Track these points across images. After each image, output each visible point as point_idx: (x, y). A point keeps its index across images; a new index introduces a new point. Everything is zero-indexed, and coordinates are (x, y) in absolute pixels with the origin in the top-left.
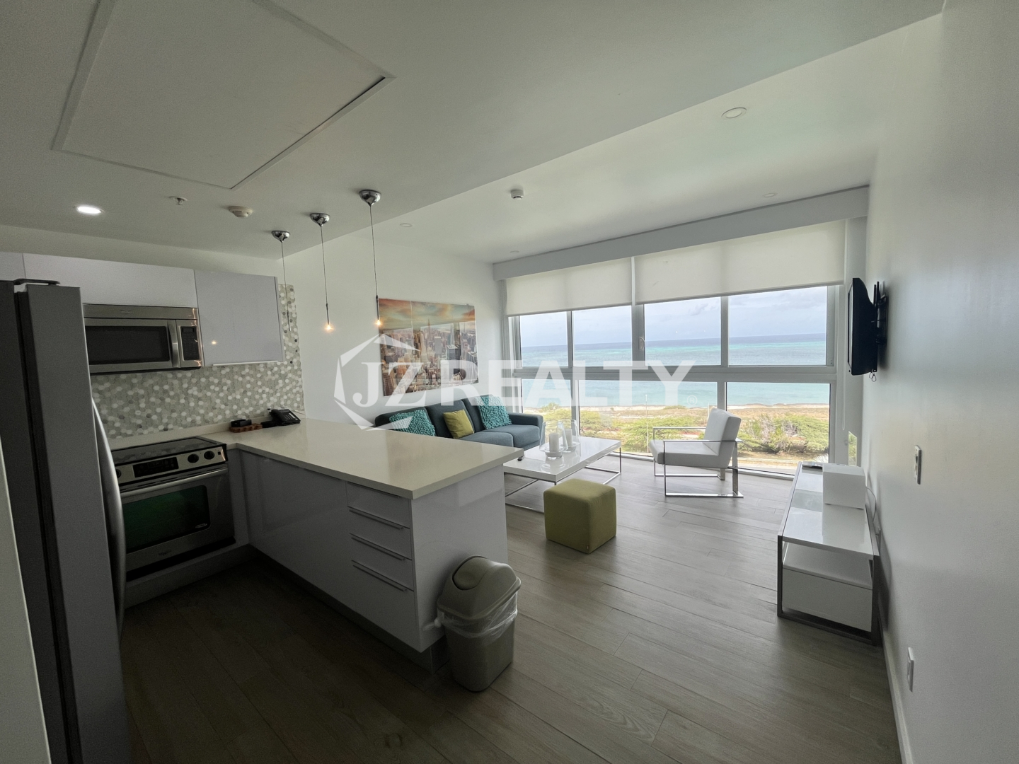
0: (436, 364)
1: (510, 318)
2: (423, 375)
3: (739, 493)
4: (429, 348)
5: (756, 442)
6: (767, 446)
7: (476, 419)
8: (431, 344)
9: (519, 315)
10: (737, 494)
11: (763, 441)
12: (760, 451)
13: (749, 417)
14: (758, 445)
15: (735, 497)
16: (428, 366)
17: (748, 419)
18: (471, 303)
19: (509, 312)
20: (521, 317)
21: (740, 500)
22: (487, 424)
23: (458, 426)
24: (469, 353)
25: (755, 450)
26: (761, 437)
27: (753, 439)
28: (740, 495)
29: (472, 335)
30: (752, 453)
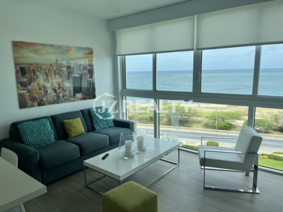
0: (62, 86)
1: (119, 57)
2: (52, 94)
3: (257, 189)
4: (57, 76)
5: (276, 126)
6: (281, 128)
7: (89, 123)
8: (59, 74)
9: (125, 55)
10: (256, 191)
11: (280, 125)
12: (277, 131)
13: (273, 112)
14: (276, 128)
15: (254, 193)
16: (57, 88)
17: (272, 113)
18: (90, 47)
19: (118, 53)
20: (126, 56)
21: (257, 196)
22: (97, 127)
23: (73, 130)
24: (89, 79)
25: (275, 130)
26: (279, 123)
27: (274, 124)
28: (258, 191)
29: (91, 68)
30: (273, 132)
